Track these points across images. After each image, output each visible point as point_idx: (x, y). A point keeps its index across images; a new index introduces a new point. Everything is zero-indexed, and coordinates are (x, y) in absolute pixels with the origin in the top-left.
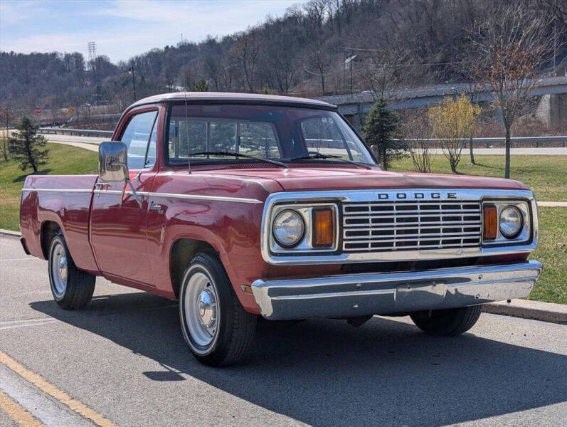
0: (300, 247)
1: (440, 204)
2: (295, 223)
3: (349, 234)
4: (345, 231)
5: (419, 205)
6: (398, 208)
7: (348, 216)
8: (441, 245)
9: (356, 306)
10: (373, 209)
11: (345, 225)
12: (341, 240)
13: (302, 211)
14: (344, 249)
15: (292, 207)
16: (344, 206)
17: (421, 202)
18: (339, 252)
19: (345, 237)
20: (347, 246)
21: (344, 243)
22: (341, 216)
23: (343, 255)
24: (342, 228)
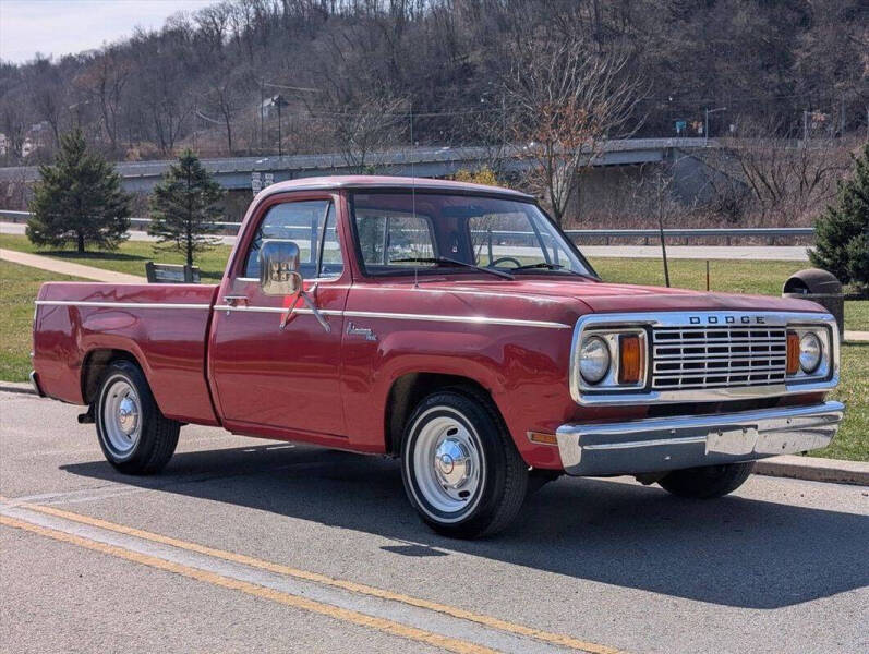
0: (606, 383)
1: (749, 331)
2: (599, 353)
3: (659, 367)
4: (655, 363)
5: (729, 331)
6: (710, 335)
7: (660, 344)
8: (749, 382)
9: (668, 458)
10: (685, 336)
11: (655, 356)
12: (651, 374)
13: (608, 337)
14: (654, 386)
15: (597, 334)
16: (655, 332)
17: (731, 327)
18: (648, 390)
19: (655, 371)
20: (658, 382)
21: (654, 378)
22: (651, 344)
23: (652, 393)
24: (652, 360)
